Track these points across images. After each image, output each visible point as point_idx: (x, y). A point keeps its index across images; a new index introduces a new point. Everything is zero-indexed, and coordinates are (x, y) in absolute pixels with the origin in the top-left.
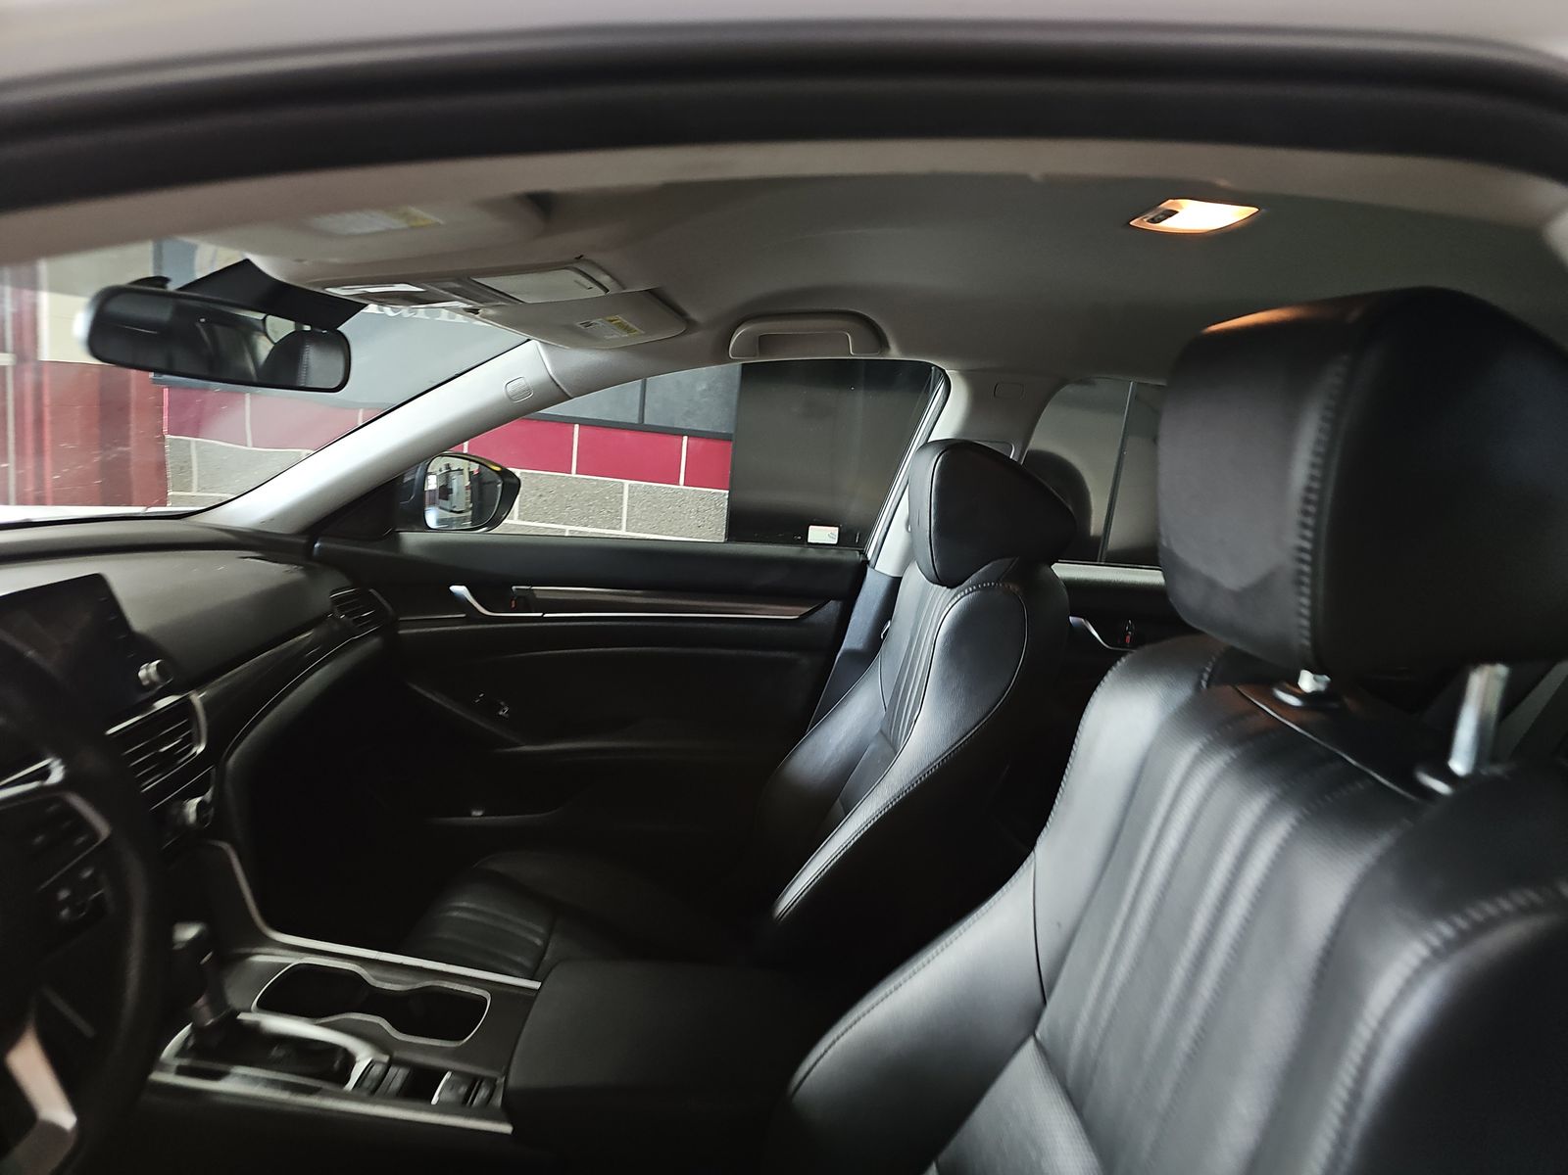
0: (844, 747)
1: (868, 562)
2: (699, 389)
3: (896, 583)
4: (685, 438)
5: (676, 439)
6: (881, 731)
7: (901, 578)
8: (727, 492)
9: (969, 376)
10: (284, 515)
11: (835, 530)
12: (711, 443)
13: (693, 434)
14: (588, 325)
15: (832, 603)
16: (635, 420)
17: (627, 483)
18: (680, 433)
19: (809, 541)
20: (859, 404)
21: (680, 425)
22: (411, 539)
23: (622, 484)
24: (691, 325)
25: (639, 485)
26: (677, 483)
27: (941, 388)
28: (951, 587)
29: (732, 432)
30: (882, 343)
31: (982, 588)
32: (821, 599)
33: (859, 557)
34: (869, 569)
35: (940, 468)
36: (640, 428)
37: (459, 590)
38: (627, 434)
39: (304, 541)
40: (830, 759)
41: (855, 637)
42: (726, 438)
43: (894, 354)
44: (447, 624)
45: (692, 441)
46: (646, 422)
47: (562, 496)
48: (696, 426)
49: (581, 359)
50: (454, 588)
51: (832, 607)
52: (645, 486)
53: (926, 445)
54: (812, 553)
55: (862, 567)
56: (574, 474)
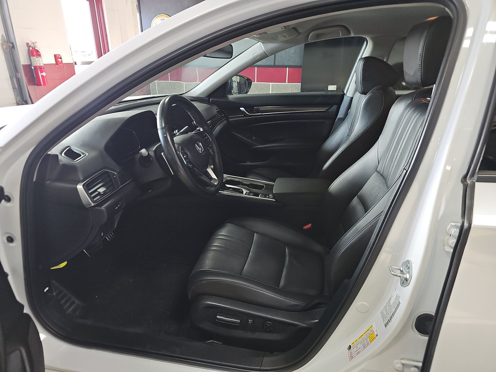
0: (338, 140)
1: (345, 94)
2: (291, 52)
3: (352, 98)
4: (288, 68)
5: (285, 69)
6: (348, 135)
7: (353, 97)
8: (300, 84)
9: (373, 39)
10: (203, 93)
11: (336, 86)
12: (295, 69)
13: (290, 67)
14: (276, 37)
15: (335, 106)
16: (273, 64)
17: (271, 83)
18: (286, 67)
19: (329, 90)
20: (342, 51)
21: (286, 64)
22: (230, 97)
23: (270, 84)
24: (299, 33)
25: (274, 84)
26: (286, 82)
27: (365, 43)
28: (366, 95)
29: (302, 65)
30: (349, 32)
31: (373, 93)
32: (331, 105)
33: (343, 93)
34: (345, 96)
35: (363, 64)
36: (275, 66)
37: (242, 109)
38: (271, 69)
39: (208, 99)
40: (334, 143)
41: (340, 115)
42: (300, 67)
43: (352, 35)
44: (241, 118)
45: (290, 69)
46: (276, 64)
47: (253, 89)
48: (291, 64)
49: (271, 46)
50: (241, 108)
51: (335, 107)
52: (276, 84)
53: (361, 58)
54: (329, 93)
55: (343, 95)
56: (256, 82)
